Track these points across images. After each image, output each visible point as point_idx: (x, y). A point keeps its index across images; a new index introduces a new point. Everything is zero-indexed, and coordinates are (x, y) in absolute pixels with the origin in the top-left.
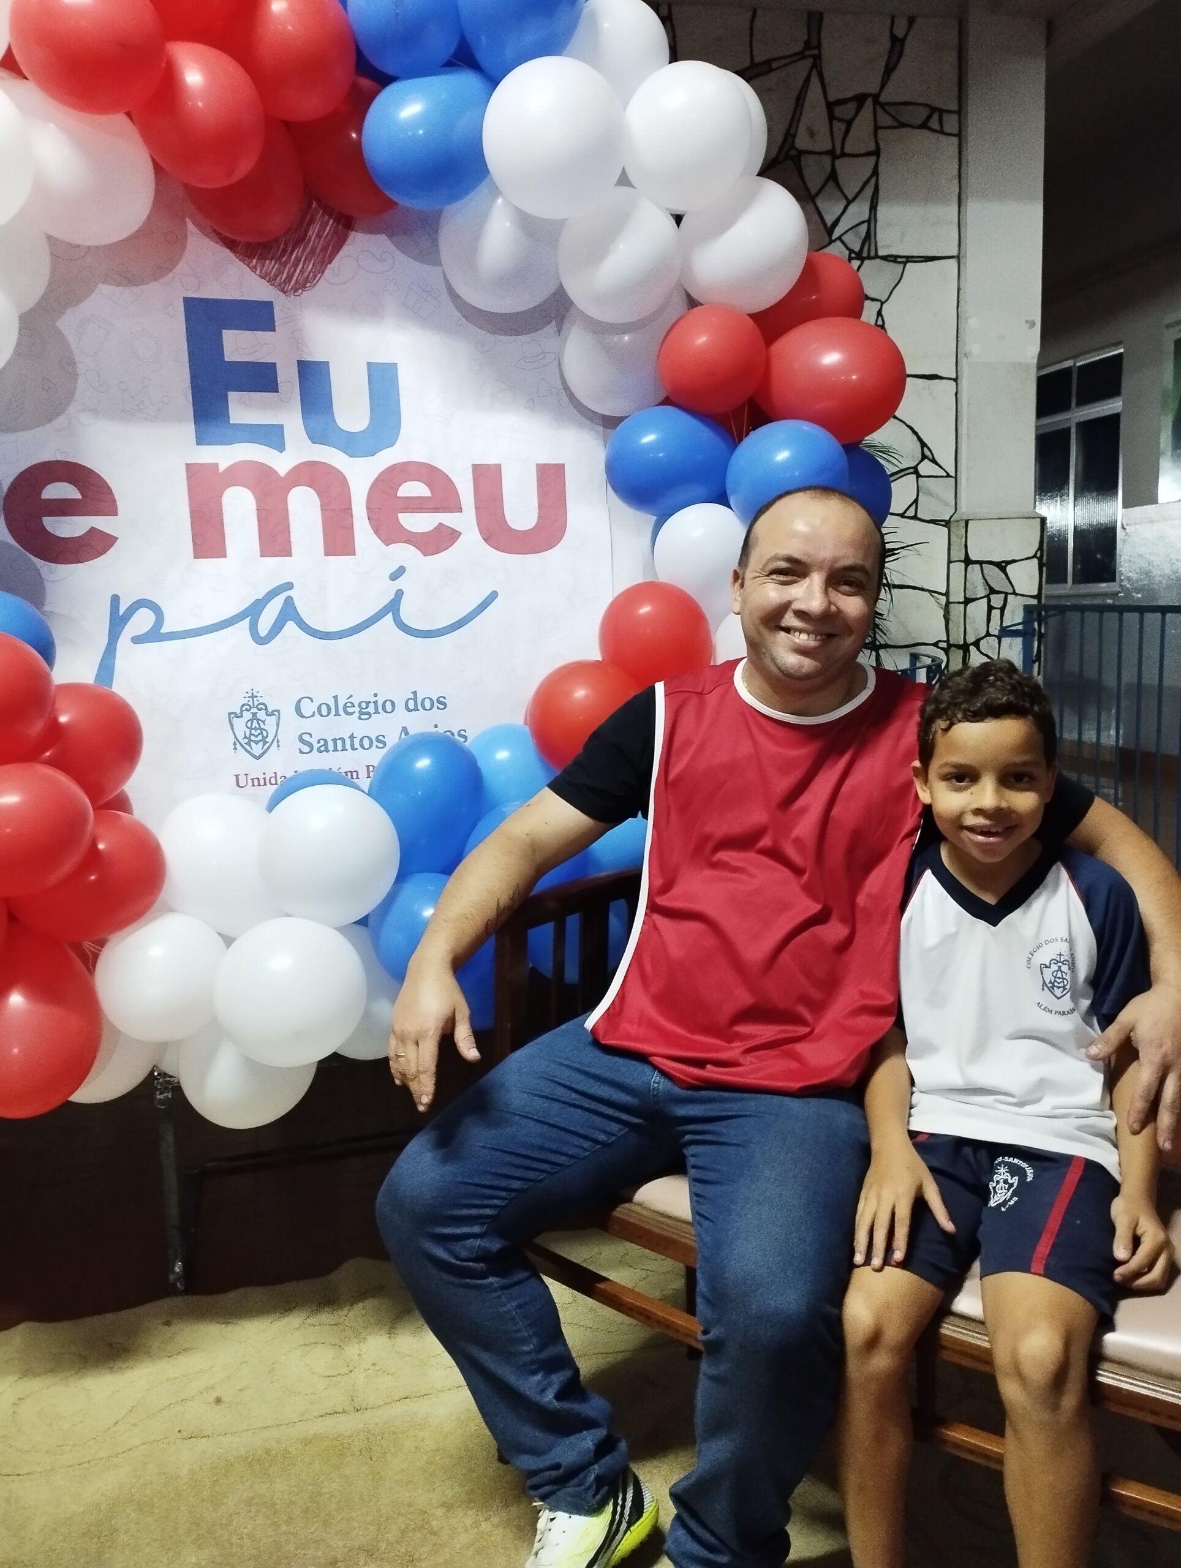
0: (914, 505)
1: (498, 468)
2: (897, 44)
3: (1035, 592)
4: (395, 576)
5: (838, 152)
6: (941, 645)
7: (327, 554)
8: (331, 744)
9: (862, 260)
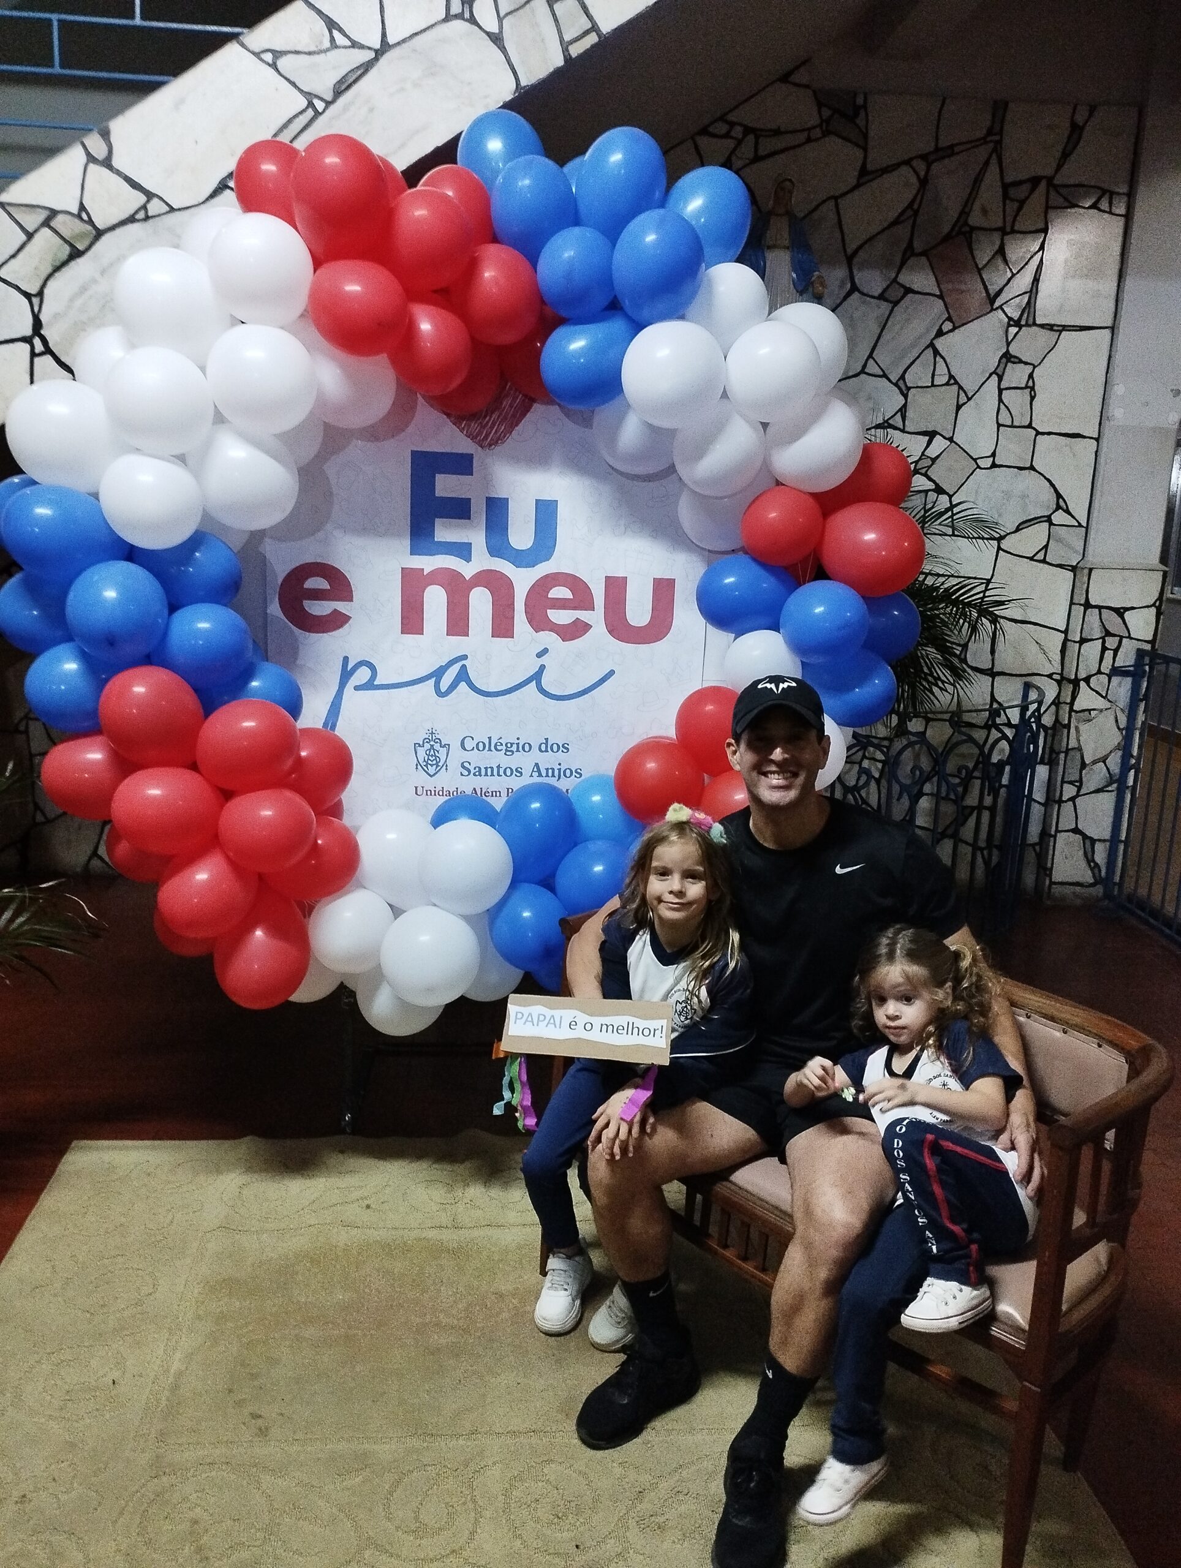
0: (1044, 551)
1: (625, 579)
2: (1076, 131)
3: (1150, 638)
4: (540, 655)
5: (1008, 229)
6: (1055, 676)
7: (493, 637)
8: (483, 771)
9: (1020, 327)
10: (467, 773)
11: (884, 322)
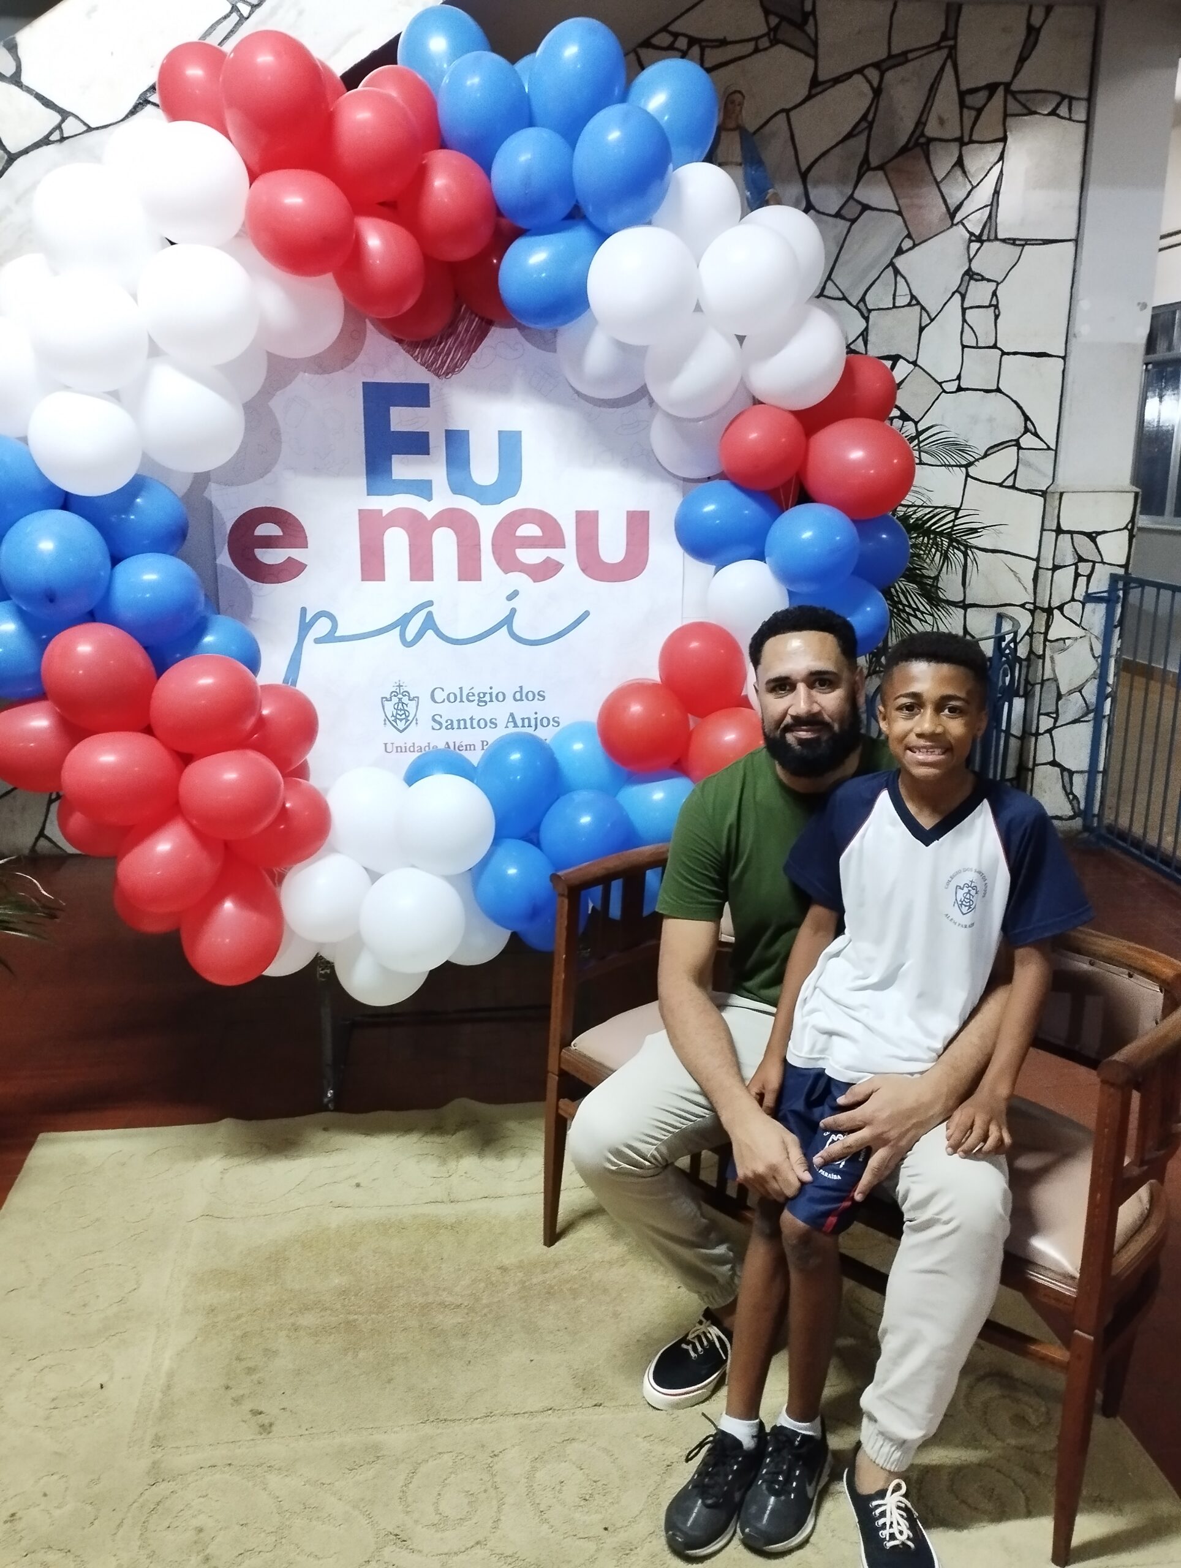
0: (1013, 475)
1: (596, 513)
2: (1033, 33)
3: (1123, 562)
4: (510, 598)
5: (966, 139)
6: (1027, 606)
7: (459, 580)
8: (455, 725)
9: (982, 242)
10: (438, 727)
11: (841, 242)
